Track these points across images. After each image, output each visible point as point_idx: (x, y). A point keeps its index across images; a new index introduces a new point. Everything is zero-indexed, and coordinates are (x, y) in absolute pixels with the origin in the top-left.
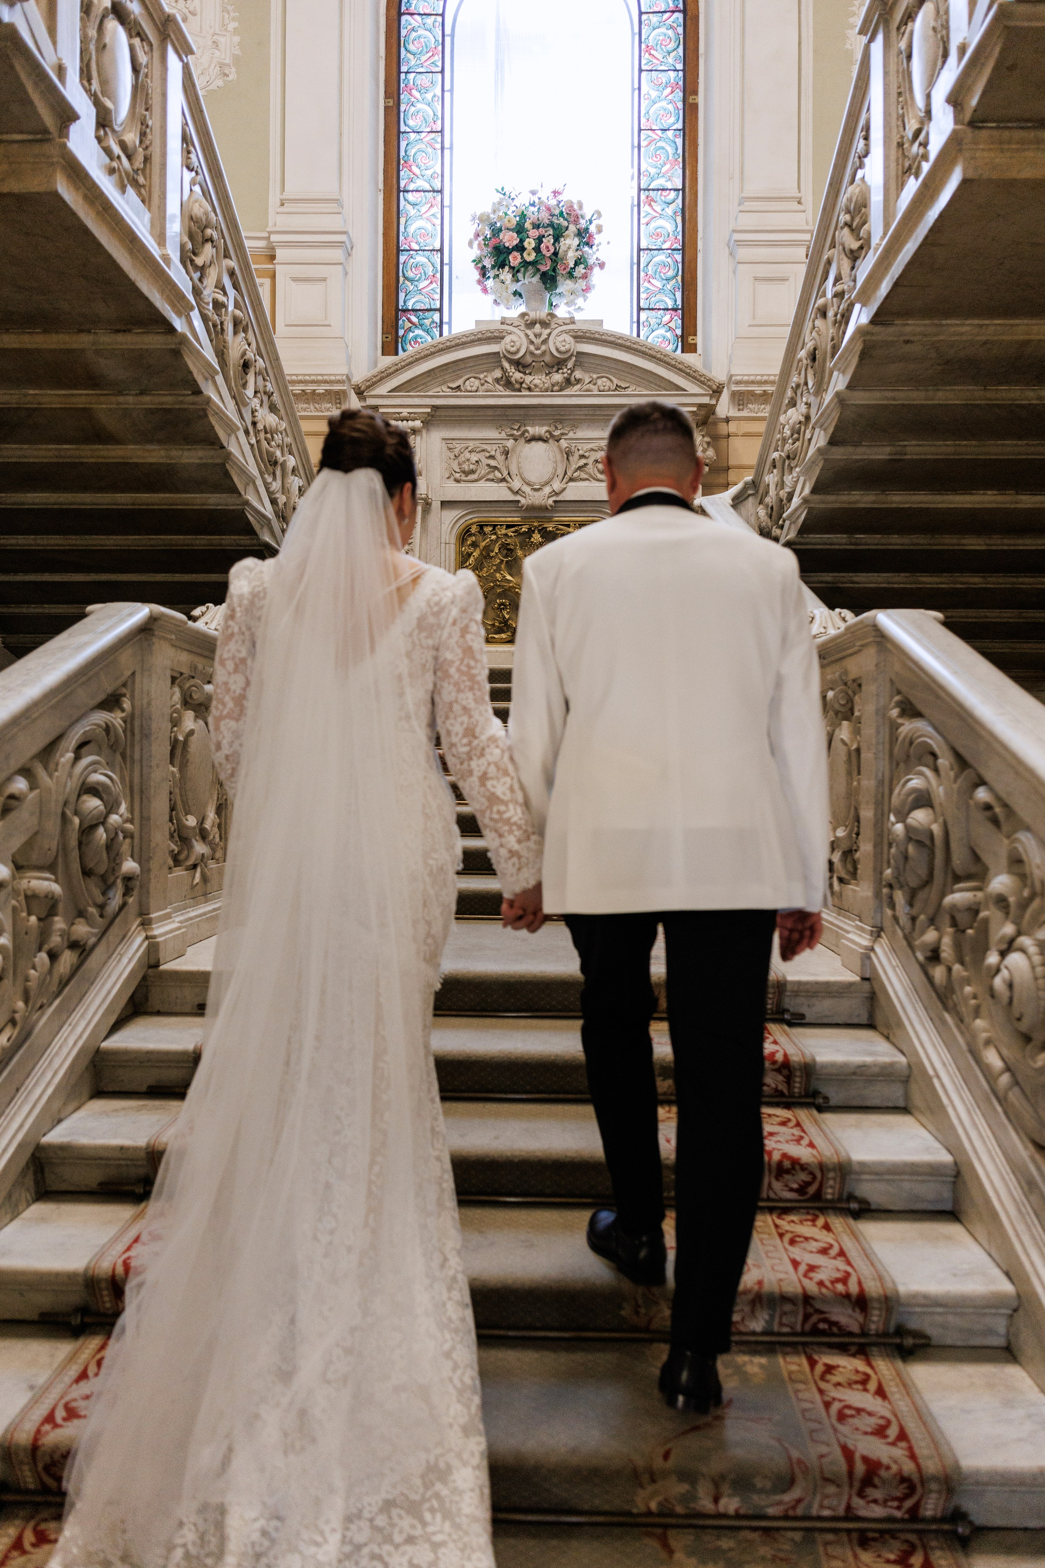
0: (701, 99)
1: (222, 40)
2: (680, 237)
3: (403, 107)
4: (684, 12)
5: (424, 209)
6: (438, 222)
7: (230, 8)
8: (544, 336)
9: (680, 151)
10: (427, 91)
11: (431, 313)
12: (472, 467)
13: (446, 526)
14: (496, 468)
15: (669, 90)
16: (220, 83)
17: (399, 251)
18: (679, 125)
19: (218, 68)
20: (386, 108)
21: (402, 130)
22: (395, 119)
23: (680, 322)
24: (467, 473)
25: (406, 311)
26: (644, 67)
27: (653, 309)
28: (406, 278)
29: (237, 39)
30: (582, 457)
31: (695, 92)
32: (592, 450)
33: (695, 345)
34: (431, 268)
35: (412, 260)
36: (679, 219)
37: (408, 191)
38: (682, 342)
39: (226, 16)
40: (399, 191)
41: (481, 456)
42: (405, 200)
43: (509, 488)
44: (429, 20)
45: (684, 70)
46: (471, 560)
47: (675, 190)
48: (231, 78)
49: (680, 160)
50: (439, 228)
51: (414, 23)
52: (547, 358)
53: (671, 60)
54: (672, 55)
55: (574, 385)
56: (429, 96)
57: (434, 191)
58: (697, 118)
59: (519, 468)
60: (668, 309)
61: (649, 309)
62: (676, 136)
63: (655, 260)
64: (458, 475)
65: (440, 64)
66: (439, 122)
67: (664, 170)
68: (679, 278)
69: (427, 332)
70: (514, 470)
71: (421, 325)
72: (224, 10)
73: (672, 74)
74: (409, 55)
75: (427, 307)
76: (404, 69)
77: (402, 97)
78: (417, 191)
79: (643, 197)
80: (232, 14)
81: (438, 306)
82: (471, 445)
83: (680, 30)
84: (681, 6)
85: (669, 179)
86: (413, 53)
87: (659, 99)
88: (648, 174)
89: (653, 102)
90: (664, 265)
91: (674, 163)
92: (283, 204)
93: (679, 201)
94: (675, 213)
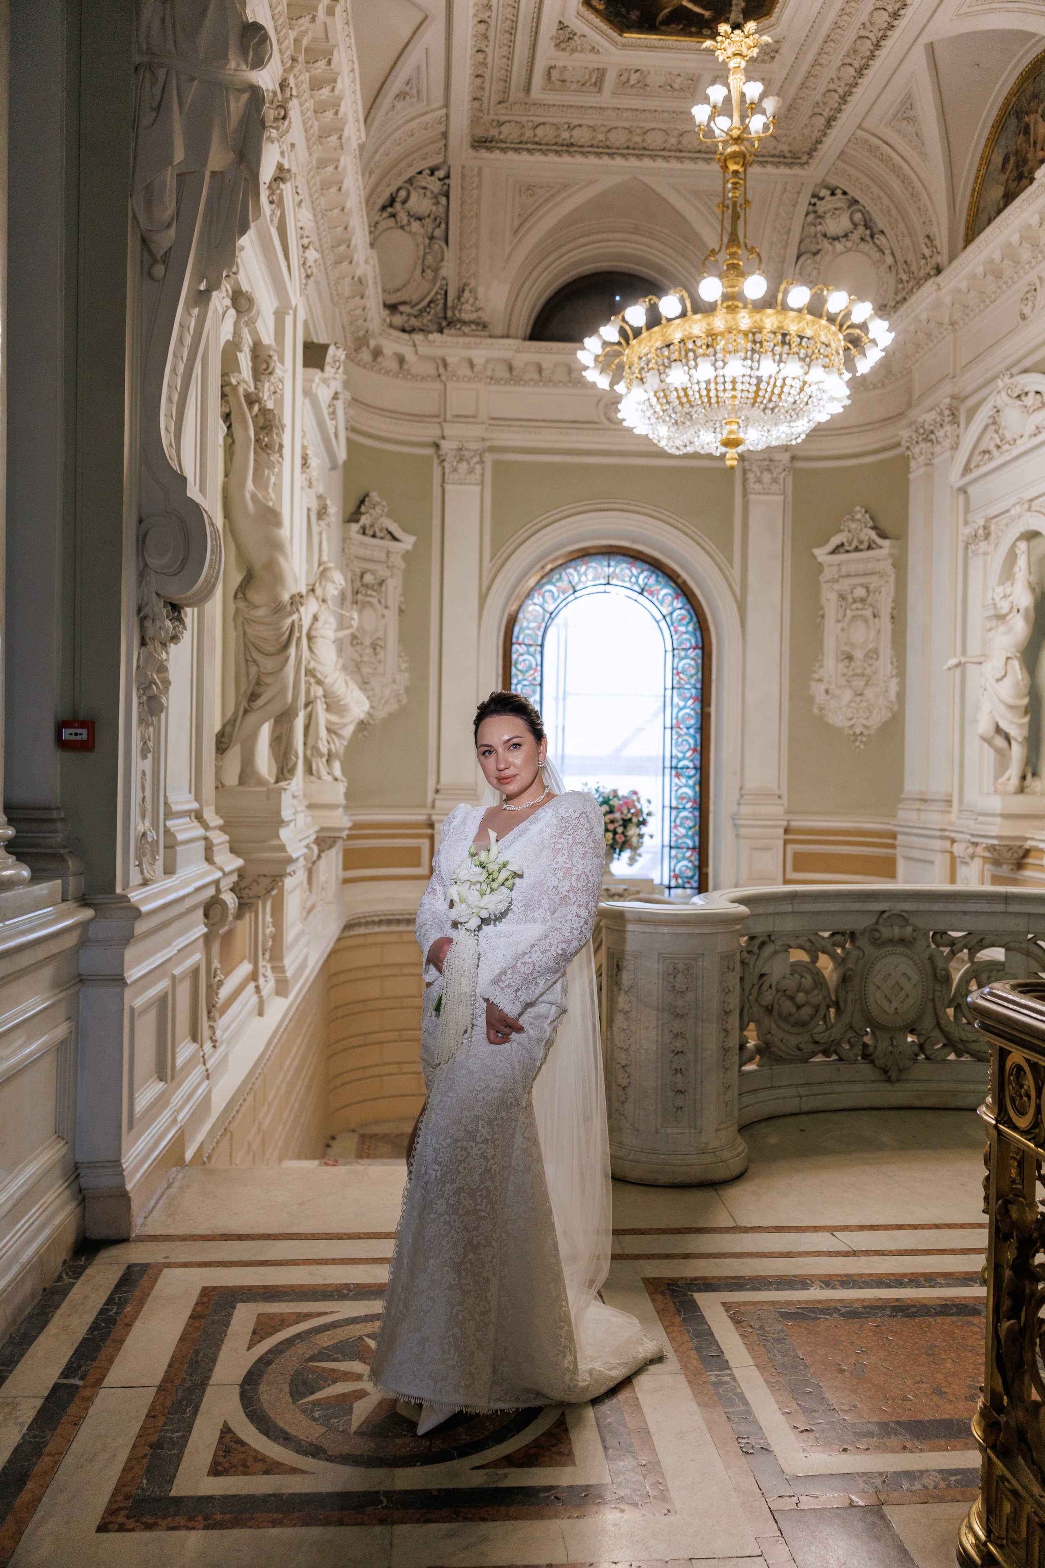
0: (713, 710)
1: (398, 677)
2: (698, 800)
4: (703, 649)
7: (403, 654)
9: (699, 742)
15: (691, 701)
16: (396, 706)
18: (698, 725)
19: (395, 698)
23: (697, 856)
26: (675, 686)
27: (680, 848)
29: (407, 675)
31: (709, 705)
33: (708, 873)
36: (697, 788)
38: (699, 870)
39: (401, 660)
44: (532, 649)
45: (702, 689)
47: (695, 769)
48: (403, 702)
49: (699, 748)
51: (522, 651)
53: (693, 681)
54: (694, 677)
58: (710, 722)
60: (688, 848)
61: (678, 848)
62: (696, 732)
63: (682, 815)
65: (539, 679)
67: (688, 755)
68: (698, 827)
72: (400, 656)
73: (694, 691)
76: (514, 681)
79: (674, 772)
80: (405, 658)
83: (700, 661)
84: (700, 645)
85: (692, 761)
86: (521, 671)
87: (684, 707)
88: (677, 757)
89: (681, 709)
90: (687, 818)
91: (695, 750)
92: (437, 791)
93: (698, 776)
94: (695, 784)
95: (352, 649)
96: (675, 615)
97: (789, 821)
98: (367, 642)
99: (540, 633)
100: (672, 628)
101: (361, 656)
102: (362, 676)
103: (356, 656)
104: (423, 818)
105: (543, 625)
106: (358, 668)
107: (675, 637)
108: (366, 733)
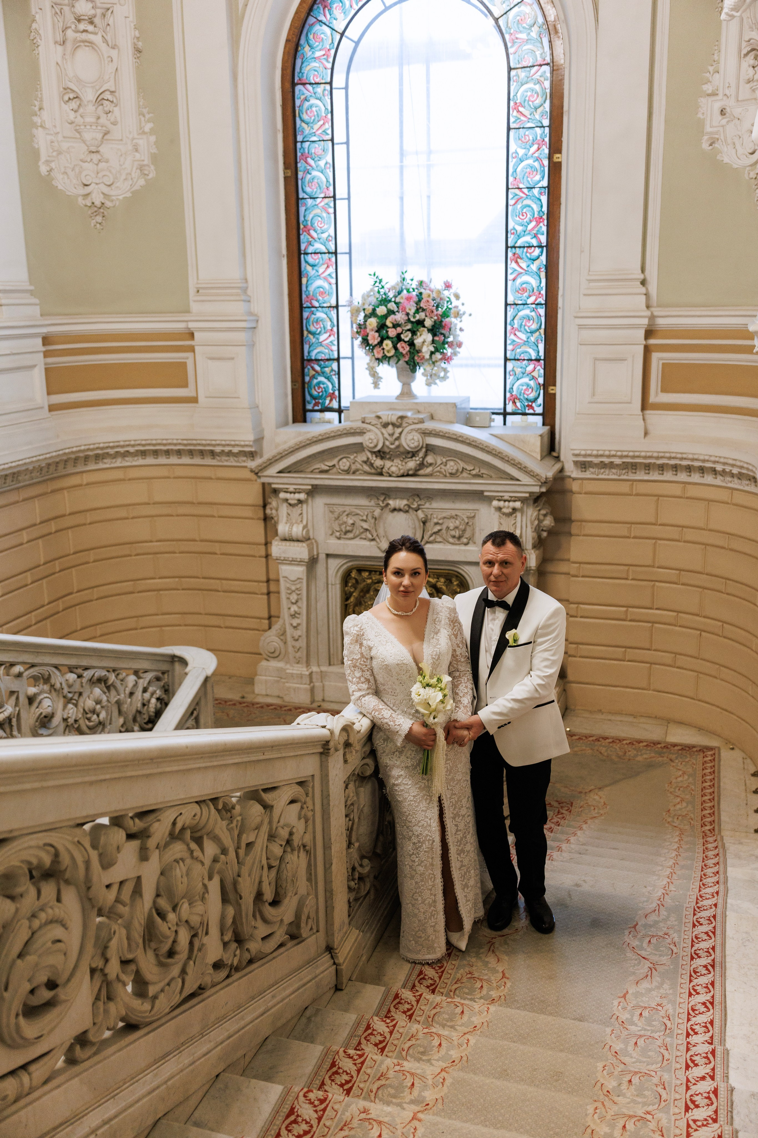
0: (565, 159)
1: (141, 142)
2: (543, 292)
3: (300, 175)
4: (552, 65)
5: (321, 270)
6: (333, 281)
7: (145, 111)
8: (396, 435)
9: (545, 209)
10: (320, 159)
11: (331, 362)
12: (348, 528)
13: (332, 571)
14: (367, 530)
15: (535, 147)
16: (142, 182)
17: (301, 308)
18: (545, 183)
19: (138, 171)
20: (286, 178)
21: (301, 196)
22: (293, 189)
23: (542, 371)
24: (346, 532)
25: (310, 360)
26: (512, 125)
27: (518, 360)
28: (309, 332)
29: (153, 139)
30: (437, 524)
31: (560, 151)
32: (445, 518)
33: (554, 395)
34: (329, 323)
35: (313, 316)
36: (543, 275)
37: (307, 254)
38: (544, 389)
39: (143, 119)
40: (300, 254)
41: (356, 519)
42: (306, 262)
43: (379, 548)
44: (320, 89)
45: (550, 126)
46: (352, 599)
47: (540, 247)
48: (151, 176)
49: (545, 217)
50: (334, 286)
51: (307, 93)
52: (401, 450)
53: (537, 117)
54: (539, 110)
55: (427, 467)
56: (322, 163)
57: (329, 253)
58: (560, 177)
59: (385, 532)
60: (531, 360)
61: (515, 360)
62: (541, 194)
63: (521, 314)
64: (338, 534)
65: (329, 132)
66: (331, 188)
67: (530, 227)
68: (542, 331)
69: (328, 378)
70: (381, 531)
71: (323, 373)
72: (141, 114)
73: (538, 131)
74: (303, 125)
75: (327, 357)
76: (299, 138)
77: (299, 165)
78: (315, 253)
79: (510, 254)
80: (147, 116)
81: (336, 356)
82: (348, 509)
83: (547, 84)
84: (548, 59)
85: (535, 236)
86: (307, 124)
87: (526, 157)
88: (515, 232)
89: (522, 161)
90: (528, 318)
91: (539, 220)
92: (198, 291)
93: (543, 258)
94: (540, 269)
95: (65, 107)
96: (511, 14)
97: (652, 318)
98: (89, 95)
99: (329, 66)
100: (507, 37)
101: (82, 116)
102: (84, 142)
103: (72, 115)
104: (182, 325)
105: (333, 52)
106: (79, 133)
107: (511, 51)
108: (99, 219)
